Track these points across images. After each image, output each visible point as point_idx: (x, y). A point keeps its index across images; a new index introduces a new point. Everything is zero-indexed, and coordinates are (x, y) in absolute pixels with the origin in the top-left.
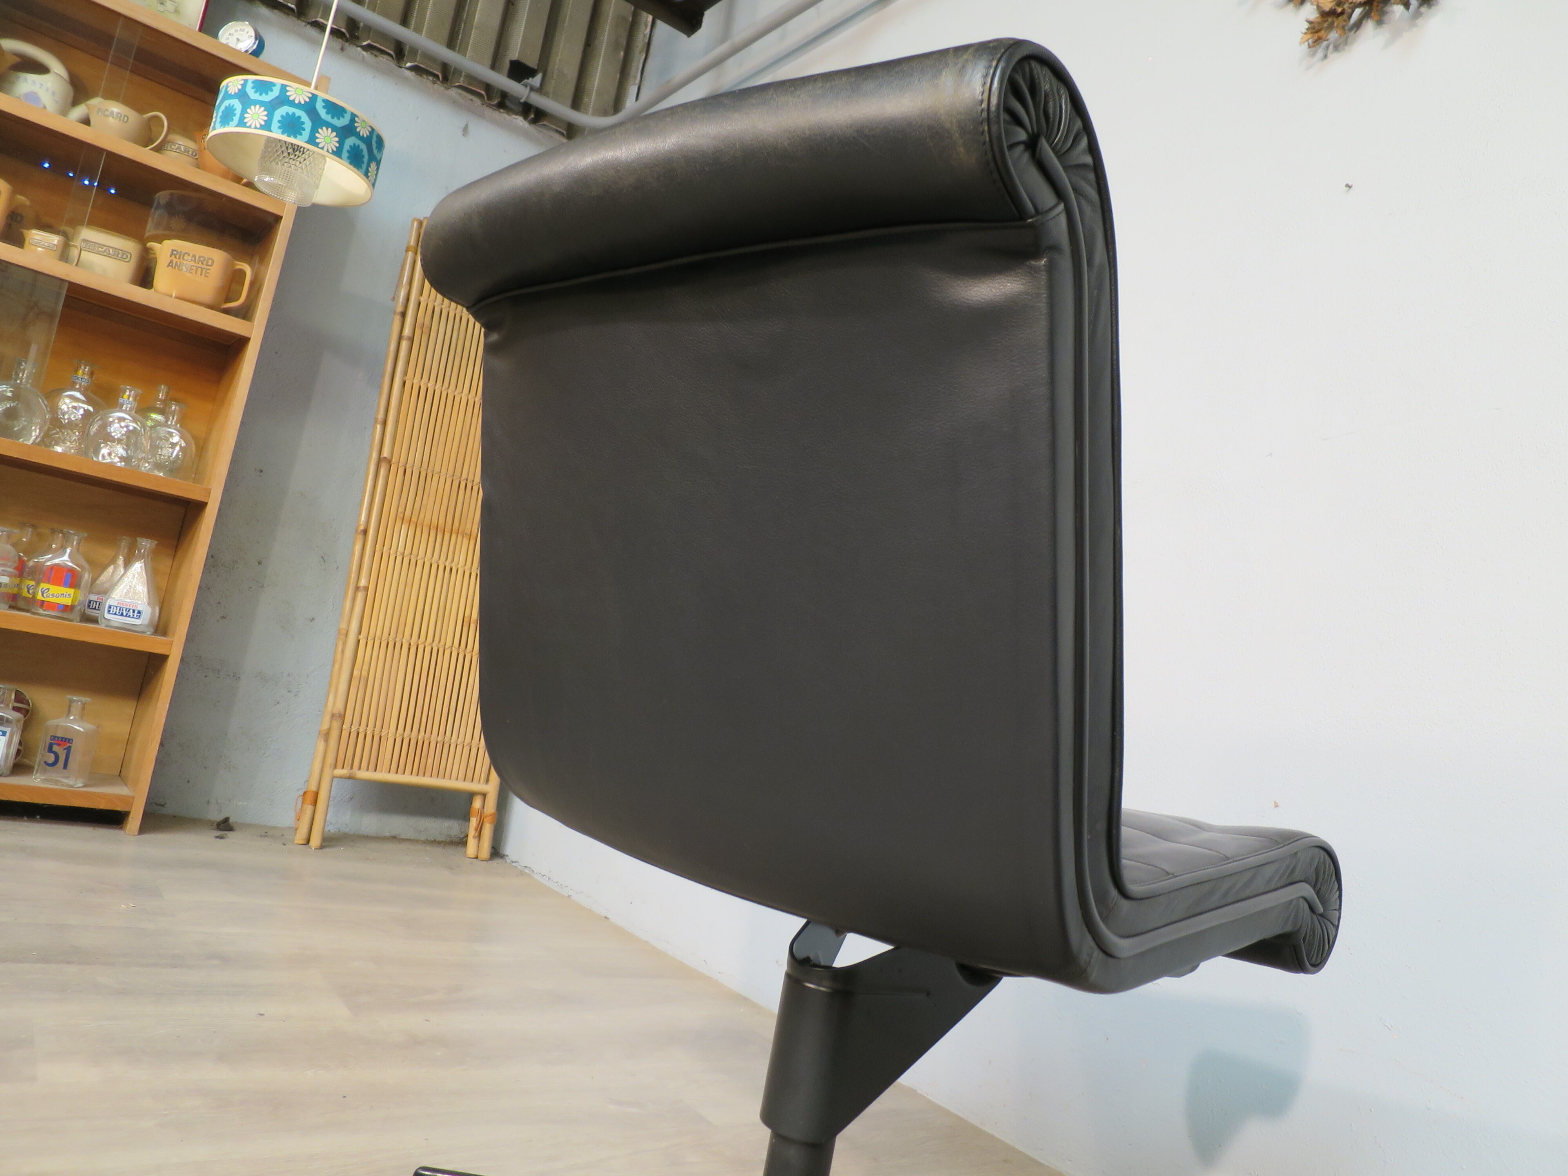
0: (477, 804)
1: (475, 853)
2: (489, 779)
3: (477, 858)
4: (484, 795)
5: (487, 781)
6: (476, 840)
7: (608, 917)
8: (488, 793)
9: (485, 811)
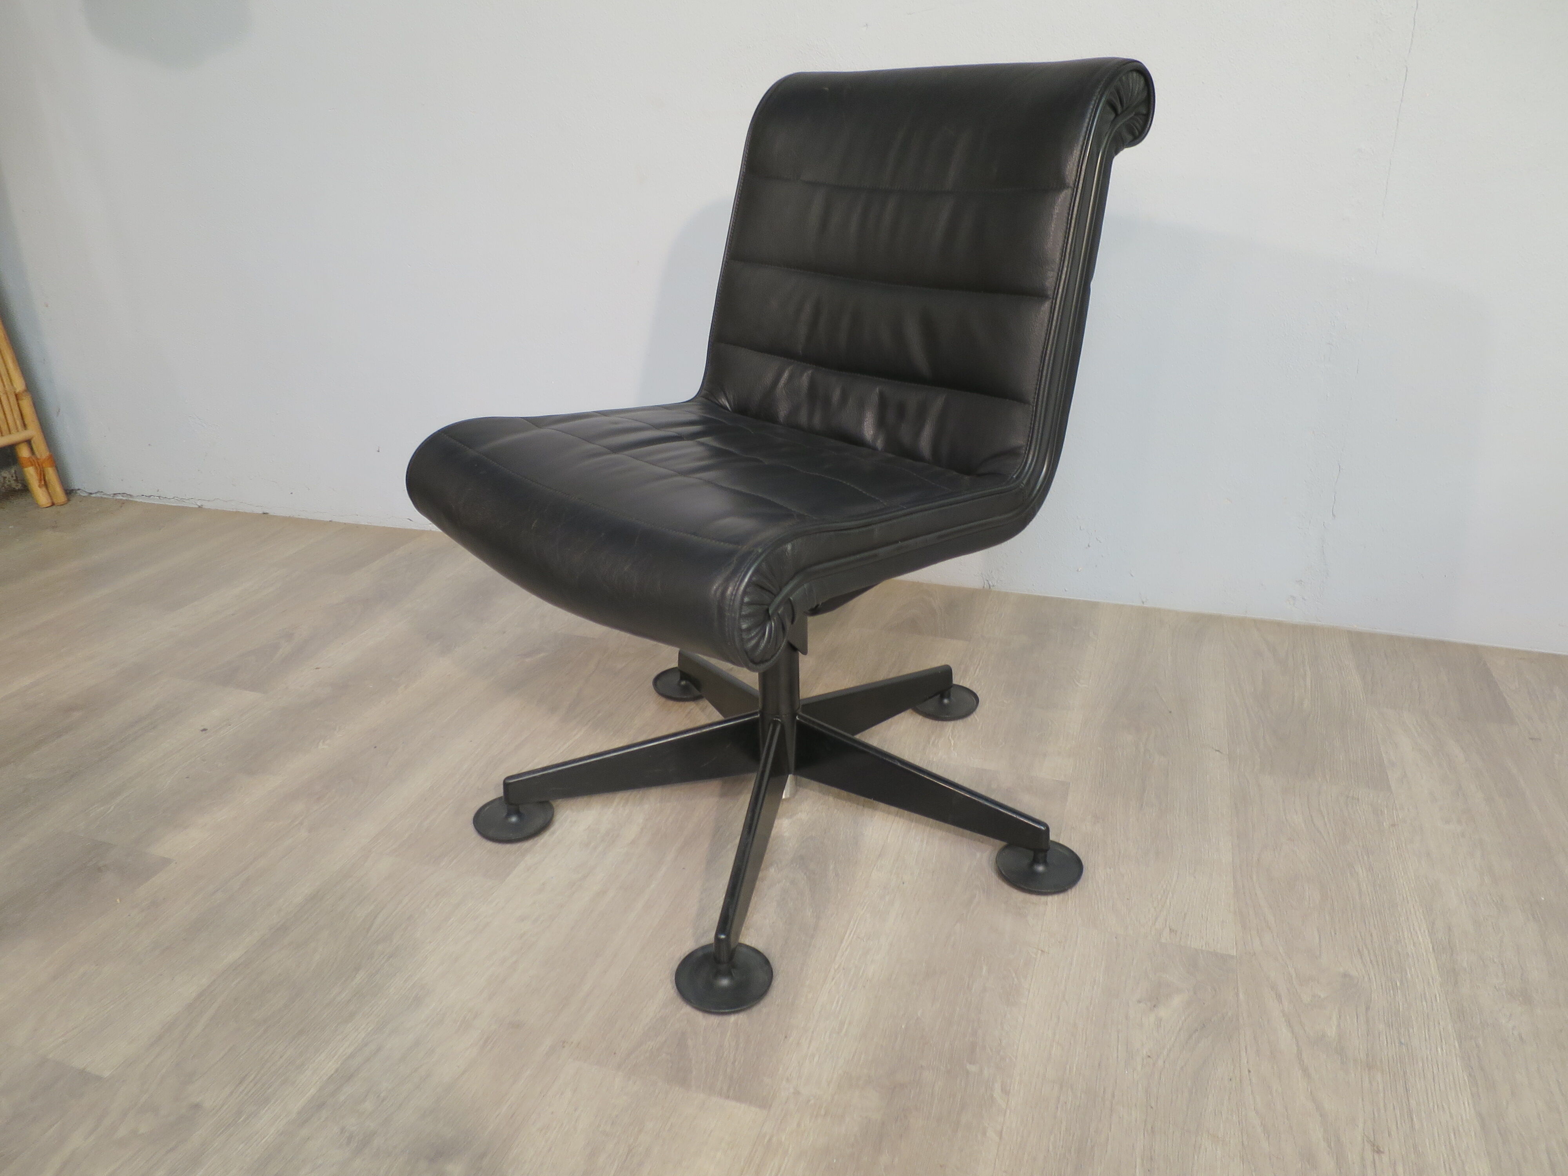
0: (24, 452)
1: (50, 501)
2: (26, 423)
3: (53, 504)
4: (28, 442)
5: (25, 426)
6: (44, 489)
7: (265, 512)
8: (33, 437)
9: (39, 457)
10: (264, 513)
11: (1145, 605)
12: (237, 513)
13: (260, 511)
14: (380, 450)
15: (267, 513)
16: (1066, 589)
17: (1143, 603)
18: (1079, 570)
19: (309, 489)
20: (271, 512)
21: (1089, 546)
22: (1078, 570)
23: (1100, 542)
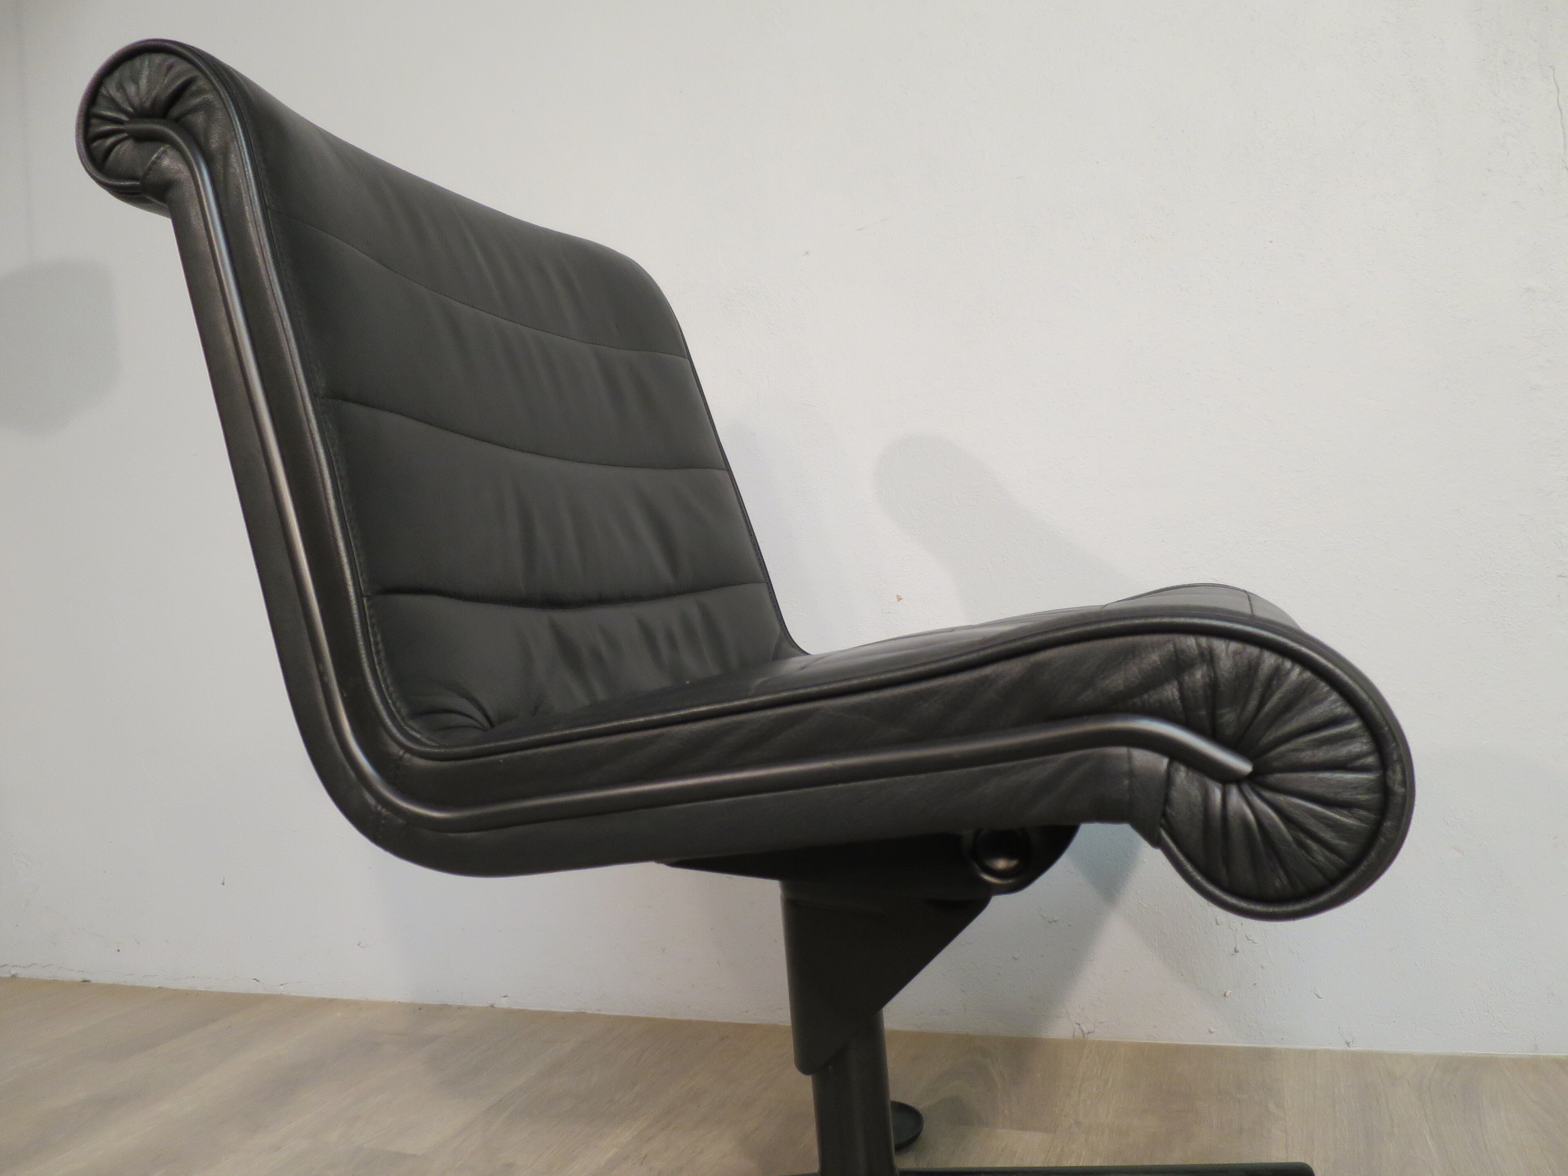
10: (84, 981)
11: (1351, 1049)
12: (55, 981)
13: (79, 978)
14: (225, 883)
15: (88, 981)
16: (1212, 1030)
17: (1348, 1044)
18: (1227, 994)
19: (139, 943)
20: (94, 978)
21: (1236, 951)
22: (1225, 995)
23: (1254, 942)
